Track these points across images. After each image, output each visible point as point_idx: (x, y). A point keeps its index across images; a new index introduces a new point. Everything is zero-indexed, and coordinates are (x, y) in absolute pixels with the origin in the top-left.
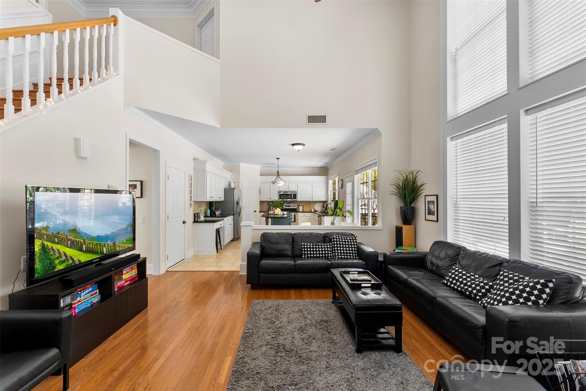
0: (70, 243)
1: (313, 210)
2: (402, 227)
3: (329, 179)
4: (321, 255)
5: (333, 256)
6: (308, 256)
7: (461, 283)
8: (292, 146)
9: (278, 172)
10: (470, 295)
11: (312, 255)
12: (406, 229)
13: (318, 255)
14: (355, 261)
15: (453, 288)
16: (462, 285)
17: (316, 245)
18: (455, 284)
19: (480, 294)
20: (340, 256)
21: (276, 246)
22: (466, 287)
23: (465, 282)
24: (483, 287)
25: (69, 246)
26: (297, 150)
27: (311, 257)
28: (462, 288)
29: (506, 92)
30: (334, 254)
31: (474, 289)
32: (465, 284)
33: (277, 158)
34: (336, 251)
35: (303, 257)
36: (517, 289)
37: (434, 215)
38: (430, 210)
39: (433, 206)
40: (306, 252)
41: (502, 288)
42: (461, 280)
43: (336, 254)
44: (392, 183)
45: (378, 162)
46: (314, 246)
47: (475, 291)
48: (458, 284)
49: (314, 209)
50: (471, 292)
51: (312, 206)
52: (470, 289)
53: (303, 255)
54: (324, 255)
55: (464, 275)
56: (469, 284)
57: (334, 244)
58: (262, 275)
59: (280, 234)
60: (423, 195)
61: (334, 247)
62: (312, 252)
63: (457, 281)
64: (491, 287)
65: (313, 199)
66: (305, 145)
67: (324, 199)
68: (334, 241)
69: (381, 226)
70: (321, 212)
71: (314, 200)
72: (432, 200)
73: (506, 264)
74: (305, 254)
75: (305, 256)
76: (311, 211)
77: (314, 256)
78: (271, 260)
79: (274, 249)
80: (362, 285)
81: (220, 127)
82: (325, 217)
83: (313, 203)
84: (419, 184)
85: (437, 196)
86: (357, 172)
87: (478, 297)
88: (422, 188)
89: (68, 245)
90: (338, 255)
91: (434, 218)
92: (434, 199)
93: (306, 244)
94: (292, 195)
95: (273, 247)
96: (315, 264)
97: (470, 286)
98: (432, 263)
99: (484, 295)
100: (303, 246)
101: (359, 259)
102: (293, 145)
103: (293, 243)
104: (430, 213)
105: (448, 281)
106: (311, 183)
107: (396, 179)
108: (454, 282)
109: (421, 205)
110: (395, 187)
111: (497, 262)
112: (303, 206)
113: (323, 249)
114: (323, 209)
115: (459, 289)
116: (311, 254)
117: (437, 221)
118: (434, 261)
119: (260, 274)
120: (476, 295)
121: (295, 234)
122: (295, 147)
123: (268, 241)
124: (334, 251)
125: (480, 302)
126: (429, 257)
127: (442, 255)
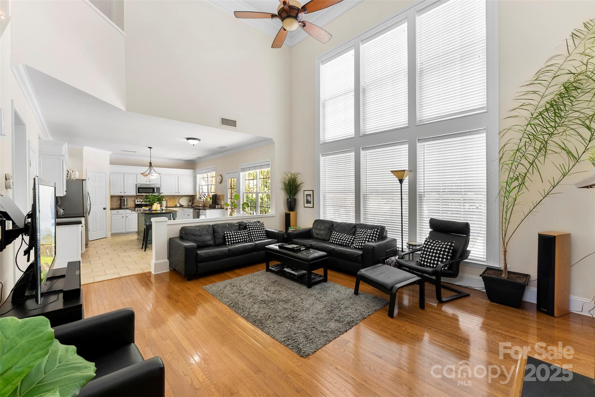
0: (49, 251)
1: (178, 205)
2: (290, 213)
3: (197, 173)
4: (242, 240)
5: (250, 239)
6: (231, 243)
7: (340, 239)
8: (186, 140)
9: (150, 163)
10: (346, 245)
11: (235, 241)
12: (292, 213)
13: (239, 241)
14: (266, 241)
15: (336, 244)
16: (341, 241)
17: (236, 233)
18: (337, 241)
19: (350, 243)
20: (256, 239)
21: (200, 238)
22: (343, 241)
23: (342, 239)
24: (351, 239)
25: (49, 255)
26: (193, 144)
27: (234, 243)
28: (341, 242)
29: (354, 136)
30: (250, 238)
31: (347, 241)
32: (343, 240)
33: (149, 148)
34: (252, 235)
35: (227, 244)
36: (367, 235)
37: (311, 203)
38: (308, 200)
39: (310, 198)
40: (230, 240)
41: (361, 237)
42: (339, 238)
43: (253, 237)
44: (282, 181)
45: (271, 164)
46: (236, 234)
47: (348, 242)
48: (339, 240)
49: (179, 203)
50: (346, 243)
51: (177, 200)
52: (345, 242)
53: (227, 242)
54: (244, 240)
55: (340, 235)
56: (344, 239)
57: (250, 230)
58: (200, 264)
59: (200, 226)
60: (302, 190)
61: (250, 232)
62: (234, 239)
63: (338, 239)
64: (354, 238)
65: (179, 193)
66: (200, 140)
67: (191, 193)
68: (249, 228)
69: (275, 213)
70: (187, 207)
71: (181, 194)
72: (309, 194)
73: (357, 226)
74: (228, 241)
75: (229, 243)
76: (176, 206)
77: (236, 242)
78: (207, 250)
79: (199, 241)
80: (301, 249)
81: (125, 110)
82: (207, 210)
83: (178, 197)
84: (299, 183)
85: (313, 191)
86: (243, 170)
87: (350, 245)
88: (301, 186)
89: (47, 253)
90: (254, 238)
91: (311, 205)
92: (311, 193)
93: (228, 232)
94: (155, 189)
95: (198, 239)
96: (244, 247)
97: (345, 240)
98: (317, 234)
99: (352, 243)
100: (226, 235)
101: (268, 238)
102: (188, 139)
103: (214, 234)
104: (308, 202)
105: (333, 240)
106: (177, 176)
107: (284, 178)
108: (336, 240)
109: (301, 198)
110: (283, 184)
111: (354, 226)
112: (167, 201)
113: (243, 235)
114: (190, 204)
115: (340, 243)
116: (233, 240)
117: (313, 207)
118: (318, 232)
119: (198, 264)
120: (349, 244)
121: (215, 225)
122: (190, 141)
123: (192, 235)
124: (250, 236)
125: (352, 247)
126: (314, 230)
127: (323, 228)
